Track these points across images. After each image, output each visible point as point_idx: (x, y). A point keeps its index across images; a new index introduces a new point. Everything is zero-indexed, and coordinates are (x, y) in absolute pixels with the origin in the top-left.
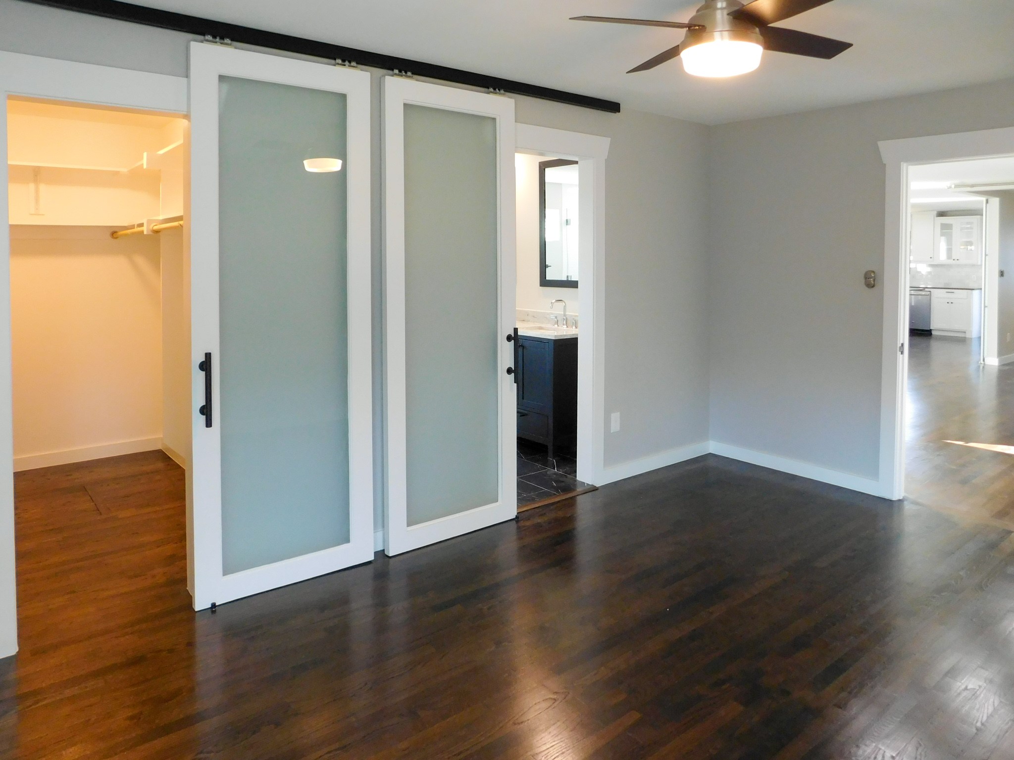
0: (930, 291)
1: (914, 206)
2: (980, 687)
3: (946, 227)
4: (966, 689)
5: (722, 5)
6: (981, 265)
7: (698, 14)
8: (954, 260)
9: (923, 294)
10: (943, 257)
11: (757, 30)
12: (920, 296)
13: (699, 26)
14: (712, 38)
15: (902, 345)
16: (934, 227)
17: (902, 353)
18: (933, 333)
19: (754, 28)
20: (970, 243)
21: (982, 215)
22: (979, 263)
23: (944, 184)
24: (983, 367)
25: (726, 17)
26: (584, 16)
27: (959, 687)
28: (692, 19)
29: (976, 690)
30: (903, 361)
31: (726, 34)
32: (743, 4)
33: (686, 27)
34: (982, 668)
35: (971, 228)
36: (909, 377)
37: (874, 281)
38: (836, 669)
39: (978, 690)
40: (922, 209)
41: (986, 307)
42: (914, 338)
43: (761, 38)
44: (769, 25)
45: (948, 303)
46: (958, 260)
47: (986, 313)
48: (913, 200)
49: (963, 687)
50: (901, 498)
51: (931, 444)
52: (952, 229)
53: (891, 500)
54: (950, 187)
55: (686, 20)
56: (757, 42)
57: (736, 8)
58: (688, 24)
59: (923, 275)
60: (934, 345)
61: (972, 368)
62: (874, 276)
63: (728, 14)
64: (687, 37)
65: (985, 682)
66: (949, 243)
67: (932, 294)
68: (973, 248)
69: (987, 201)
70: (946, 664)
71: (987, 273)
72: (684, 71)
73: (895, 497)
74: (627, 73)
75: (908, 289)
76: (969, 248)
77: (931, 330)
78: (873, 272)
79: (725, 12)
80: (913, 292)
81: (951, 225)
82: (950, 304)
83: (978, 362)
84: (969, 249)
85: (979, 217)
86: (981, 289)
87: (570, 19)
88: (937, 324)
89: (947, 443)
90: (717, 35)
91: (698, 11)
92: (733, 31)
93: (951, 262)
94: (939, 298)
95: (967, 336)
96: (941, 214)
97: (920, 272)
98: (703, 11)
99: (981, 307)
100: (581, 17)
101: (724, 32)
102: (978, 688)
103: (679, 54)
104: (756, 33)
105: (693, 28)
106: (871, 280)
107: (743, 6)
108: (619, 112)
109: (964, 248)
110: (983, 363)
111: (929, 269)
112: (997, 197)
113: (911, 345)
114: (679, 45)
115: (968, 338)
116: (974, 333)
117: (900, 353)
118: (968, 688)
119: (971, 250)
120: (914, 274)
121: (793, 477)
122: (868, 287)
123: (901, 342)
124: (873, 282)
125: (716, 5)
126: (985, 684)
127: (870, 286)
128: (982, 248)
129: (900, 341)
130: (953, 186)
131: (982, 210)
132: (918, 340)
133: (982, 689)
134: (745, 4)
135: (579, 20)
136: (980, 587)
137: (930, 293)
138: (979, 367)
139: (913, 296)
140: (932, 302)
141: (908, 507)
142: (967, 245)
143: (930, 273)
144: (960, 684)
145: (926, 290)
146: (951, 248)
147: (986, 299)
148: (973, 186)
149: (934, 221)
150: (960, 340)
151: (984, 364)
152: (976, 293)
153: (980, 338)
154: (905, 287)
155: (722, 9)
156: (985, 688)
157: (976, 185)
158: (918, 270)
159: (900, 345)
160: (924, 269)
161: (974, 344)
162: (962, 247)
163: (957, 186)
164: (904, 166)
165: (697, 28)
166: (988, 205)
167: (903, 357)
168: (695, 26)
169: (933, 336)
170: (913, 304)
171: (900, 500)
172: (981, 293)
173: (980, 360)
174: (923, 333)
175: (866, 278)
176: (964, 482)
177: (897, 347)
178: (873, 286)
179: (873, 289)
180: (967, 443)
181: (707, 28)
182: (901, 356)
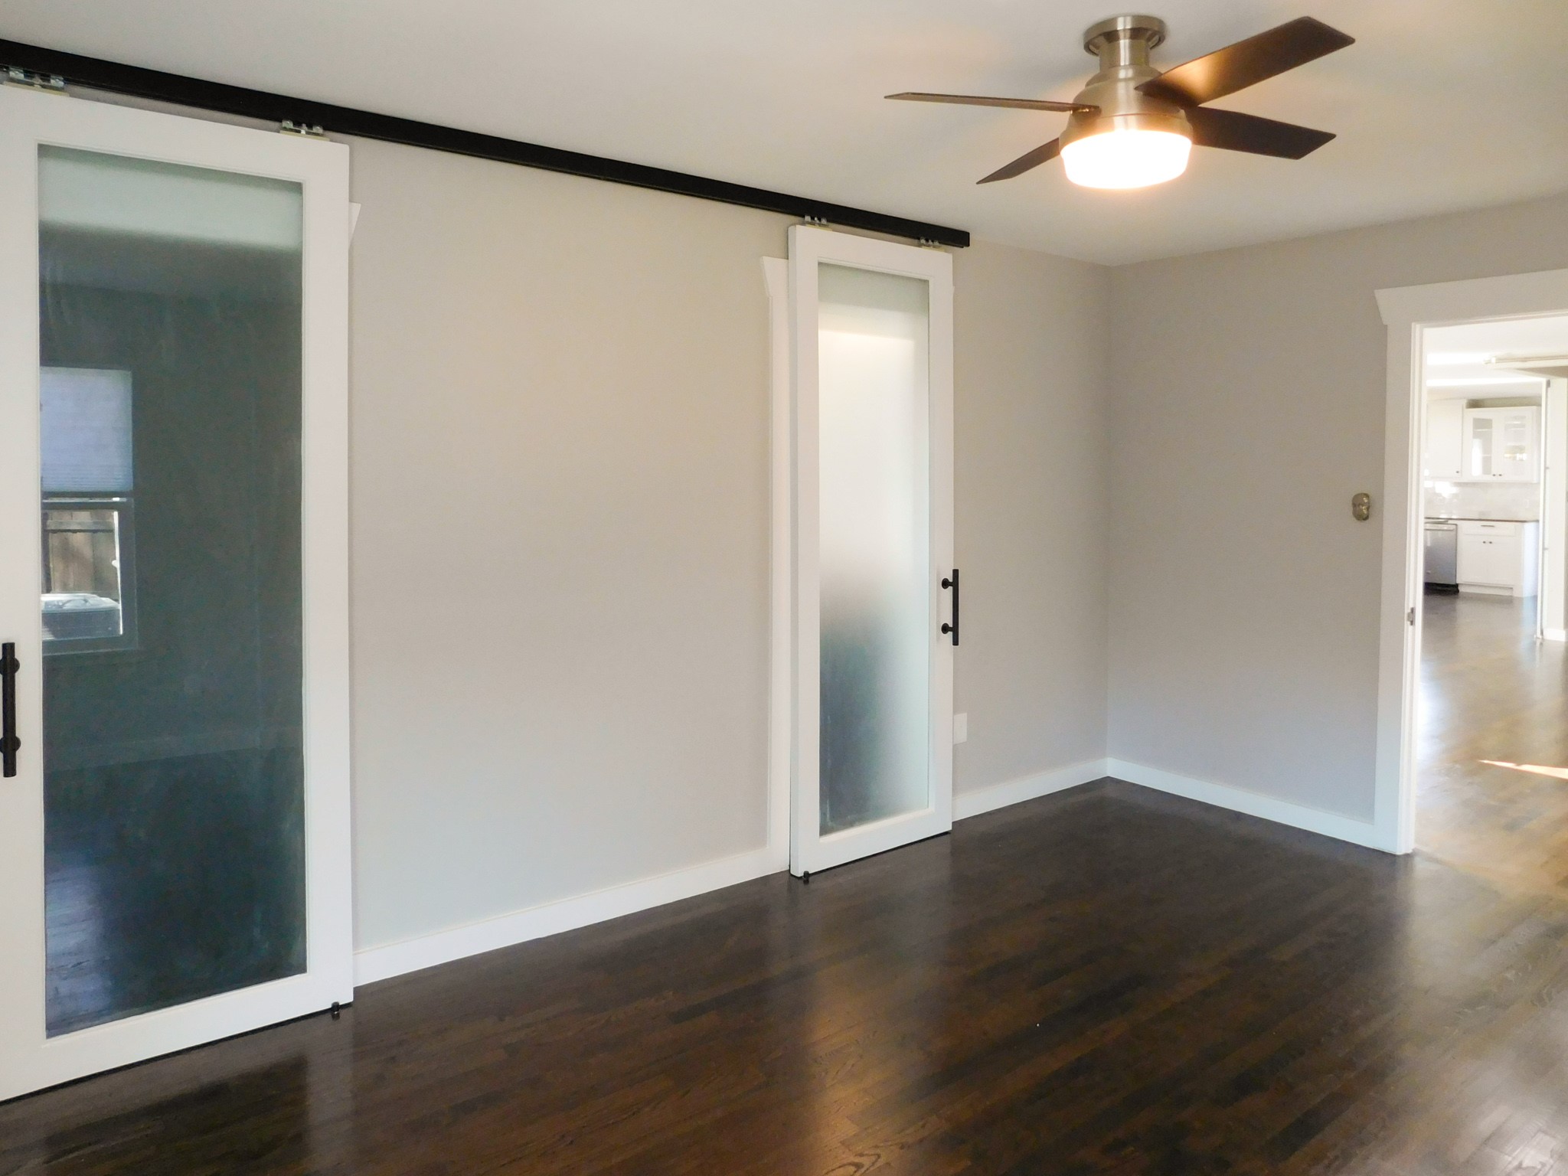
0: (1456, 525)
1: (1433, 391)
2: (1543, 1165)
3: (1481, 425)
4: (1519, 1167)
5: (1127, 74)
6: (1539, 483)
7: (1089, 87)
8: (1494, 475)
9: (1445, 528)
10: (1476, 471)
11: (1182, 112)
12: (1440, 533)
13: (1089, 107)
14: (1111, 127)
15: (1413, 610)
16: (1463, 422)
17: (1412, 623)
18: (1461, 589)
19: (1178, 111)
20: (1521, 450)
21: (1539, 405)
22: (1535, 481)
23: (1479, 357)
24: (1541, 644)
25: (1133, 93)
26: (908, 93)
27: (1510, 1163)
28: (1078, 97)
29: (1536, 1171)
30: (1414, 635)
31: (1132, 120)
32: (1159, 73)
33: (1070, 109)
34: (1545, 1133)
35: (1523, 426)
36: (1424, 660)
37: (1368, 509)
38: (1305, 1128)
39: (1540, 1170)
40: (1444, 396)
41: (1547, 549)
42: (1431, 597)
43: (1188, 126)
44: (1200, 106)
45: (1484, 542)
46: (1500, 475)
47: (1546, 559)
48: (1431, 382)
49: (1516, 1163)
50: (1410, 851)
51: (1458, 766)
52: (1491, 427)
53: (1394, 856)
54: (1489, 362)
55: (1069, 98)
56: (1183, 132)
57: (1148, 79)
58: (1073, 104)
59: (1444, 498)
60: (1462, 607)
61: (1524, 644)
62: (1369, 503)
63: (1136, 88)
64: (1070, 125)
65: (1552, 1157)
66: (1487, 449)
67: (1459, 530)
68: (1524, 456)
69: (1548, 384)
70: (1486, 1124)
71: (1547, 498)
72: (1067, 179)
73: (1400, 850)
74: (978, 183)
75: (1422, 520)
76: (1518, 456)
77: (1456, 586)
78: (1367, 496)
79: (1132, 85)
80: (1429, 526)
81: (1490, 421)
82: (1488, 544)
83: (1533, 636)
84: (1518, 459)
85: (1535, 407)
86: (1538, 521)
87: (886, 97)
88: (1465, 576)
89: (1484, 763)
90: (1118, 121)
91: (1088, 85)
92: (1144, 114)
93: (1488, 478)
94: (1470, 537)
95: (1515, 594)
96: (1475, 404)
97: (1439, 495)
98: (1096, 85)
99: (1537, 549)
100: (902, 94)
101: (1129, 117)
102: (1539, 1167)
103: (1059, 153)
104: (1180, 118)
105: (1080, 111)
106: (1363, 509)
107: (1161, 74)
108: (968, 245)
109: (1510, 457)
110: (1541, 637)
111: (1455, 490)
112: (1564, 377)
113: (1427, 608)
114: (1058, 139)
115: (1517, 597)
116: (1526, 590)
117: (1409, 623)
118: (1524, 1165)
119: (1522, 460)
120: (1433, 498)
121: (1238, 816)
122: (1358, 520)
123: (1411, 606)
124: (1365, 512)
125: (1117, 73)
126: (1551, 1161)
127: (1362, 517)
128: (1540, 456)
129: (1408, 604)
130: (1494, 360)
131: (1540, 397)
132: (1438, 600)
133: (1547, 1168)
134: (1163, 72)
135: (898, 99)
136: (1539, 1000)
137: (1457, 528)
138: (1535, 643)
139: (1428, 532)
140: (1458, 543)
141: (1421, 869)
142: (1515, 453)
143: (1455, 496)
144: (1510, 1159)
145: (1450, 522)
146: (1491, 457)
147: (1547, 538)
148: (1525, 359)
149: (1463, 414)
150: (1504, 601)
151: (1543, 639)
152: (1529, 527)
153: (1535, 598)
154: (1417, 516)
155: (1126, 80)
156: (1552, 1166)
157: (1529, 358)
158: (1437, 491)
159: (1409, 611)
160: (1446, 490)
161: (1526, 610)
162: (1508, 455)
163: (1500, 360)
164: (1416, 328)
165: (1088, 110)
166: (1549, 389)
167: (1414, 630)
168: (1084, 107)
169: (1460, 594)
170: (1429, 545)
171: (1407, 856)
172: (1538, 528)
173: (1535, 632)
174: (1445, 589)
175: (1354, 505)
176: (1511, 827)
177: (1404, 613)
178: (1366, 518)
179: (1367, 521)
180: (1519, 765)
181: (1103, 112)
182: (1410, 627)
